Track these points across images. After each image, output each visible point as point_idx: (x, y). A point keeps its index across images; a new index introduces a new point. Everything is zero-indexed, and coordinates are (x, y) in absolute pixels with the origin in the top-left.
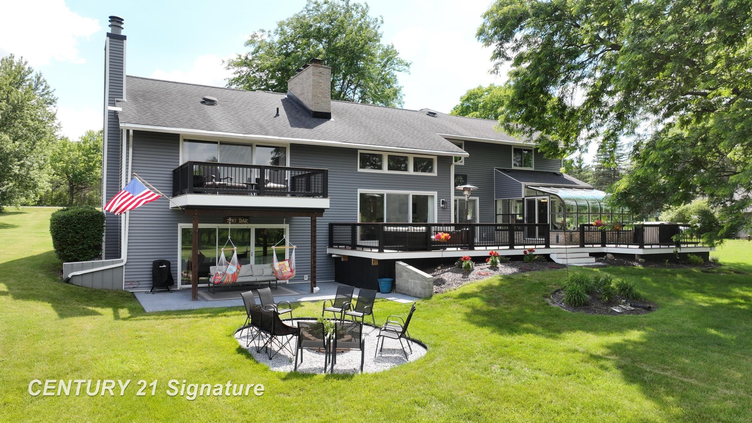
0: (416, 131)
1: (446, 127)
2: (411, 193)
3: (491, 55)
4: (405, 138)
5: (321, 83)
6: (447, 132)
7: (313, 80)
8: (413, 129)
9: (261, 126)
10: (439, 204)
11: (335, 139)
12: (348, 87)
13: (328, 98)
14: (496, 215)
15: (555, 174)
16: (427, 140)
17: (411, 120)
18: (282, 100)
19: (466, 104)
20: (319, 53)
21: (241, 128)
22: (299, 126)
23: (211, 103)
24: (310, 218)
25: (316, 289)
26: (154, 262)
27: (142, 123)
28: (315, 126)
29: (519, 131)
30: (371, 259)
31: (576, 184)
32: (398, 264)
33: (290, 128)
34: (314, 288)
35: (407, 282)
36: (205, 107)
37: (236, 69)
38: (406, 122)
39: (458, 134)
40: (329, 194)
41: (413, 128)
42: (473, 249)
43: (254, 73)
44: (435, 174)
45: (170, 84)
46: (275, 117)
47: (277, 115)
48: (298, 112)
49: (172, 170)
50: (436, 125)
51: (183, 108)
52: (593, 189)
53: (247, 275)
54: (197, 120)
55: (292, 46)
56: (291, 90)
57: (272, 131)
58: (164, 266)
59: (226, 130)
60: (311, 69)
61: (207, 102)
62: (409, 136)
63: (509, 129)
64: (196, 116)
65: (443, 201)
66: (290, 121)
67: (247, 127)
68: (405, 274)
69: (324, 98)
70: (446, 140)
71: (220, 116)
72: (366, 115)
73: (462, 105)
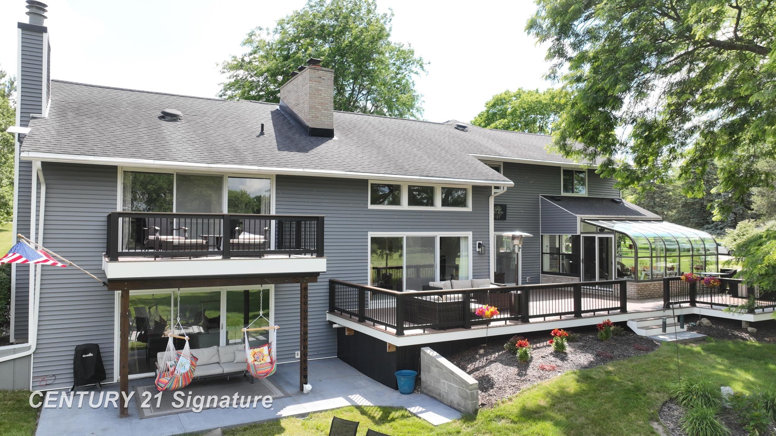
0: (443, 151)
1: (481, 145)
2: (438, 235)
3: (546, 53)
4: (430, 163)
5: (321, 90)
6: (482, 152)
7: (310, 87)
8: (439, 149)
9: (236, 150)
10: (474, 247)
11: (337, 167)
12: (359, 92)
13: (330, 110)
14: (542, 253)
15: (613, 200)
16: (459, 164)
17: (437, 137)
18: (272, 113)
19: (492, 111)
20: (321, 54)
21: (206, 154)
22: (289, 149)
23: (173, 118)
24: (299, 284)
25: (308, 387)
26: (78, 346)
27: (57, 151)
28: (312, 148)
29: (579, 152)
30: (385, 343)
31: (641, 214)
32: (425, 353)
33: (277, 152)
34: (304, 385)
35: (438, 381)
36: (164, 123)
37: (232, 72)
38: (430, 139)
39: (496, 153)
40: (325, 251)
41: (439, 147)
42: (528, 322)
43: (251, 77)
44: (469, 208)
45: (123, 92)
46: (258, 136)
47: (262, 133)
48: (290, 128)
49: (107, 215)
50: (467, 143)
51: (129, 126)
52: (662, 221)
53: (211, 362)
54: (145, 144)
55: (294, 47)
56: (284, 99)
57: (250, 158)
58: (90, 355)
59: (184, 158)
60: (307, 73)
61: (167, 116)
62: (435, 159)
63: (565, 150)
64: (146, 137)
65: (479, 244)
66: (278, 142)
67: (216, 153)
68: (434, 370)
69: (325, 110)
70: (479, 161)
71: (180, 137)
72: (380, 131)
73: (488, 111)
